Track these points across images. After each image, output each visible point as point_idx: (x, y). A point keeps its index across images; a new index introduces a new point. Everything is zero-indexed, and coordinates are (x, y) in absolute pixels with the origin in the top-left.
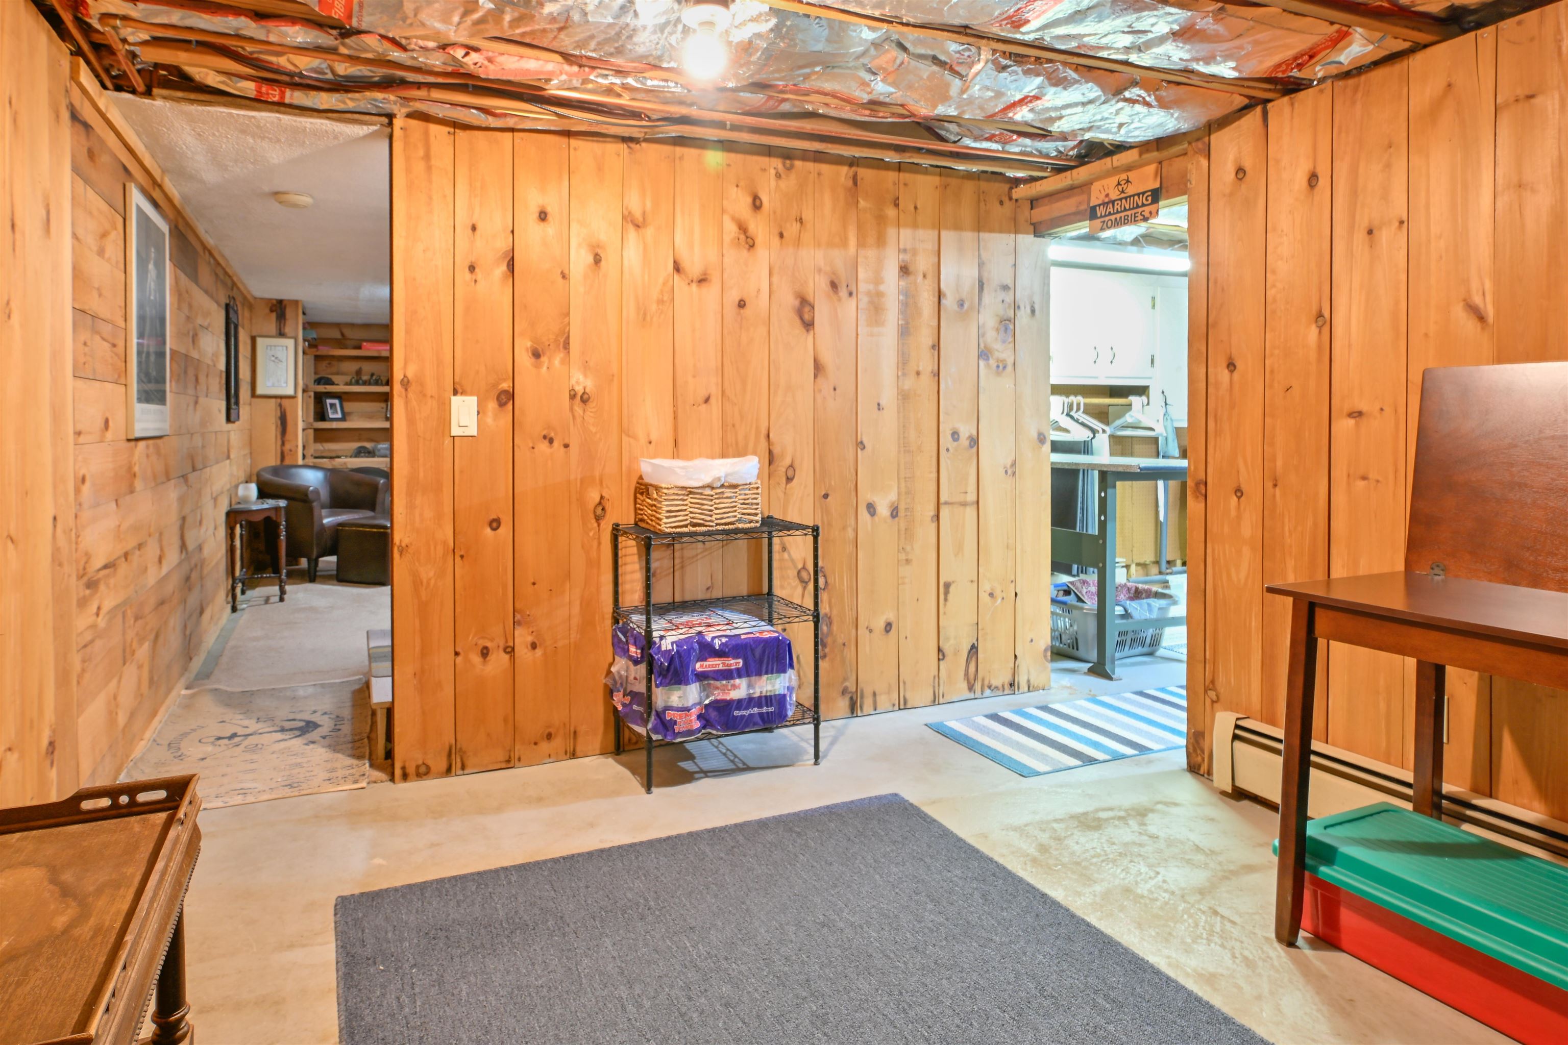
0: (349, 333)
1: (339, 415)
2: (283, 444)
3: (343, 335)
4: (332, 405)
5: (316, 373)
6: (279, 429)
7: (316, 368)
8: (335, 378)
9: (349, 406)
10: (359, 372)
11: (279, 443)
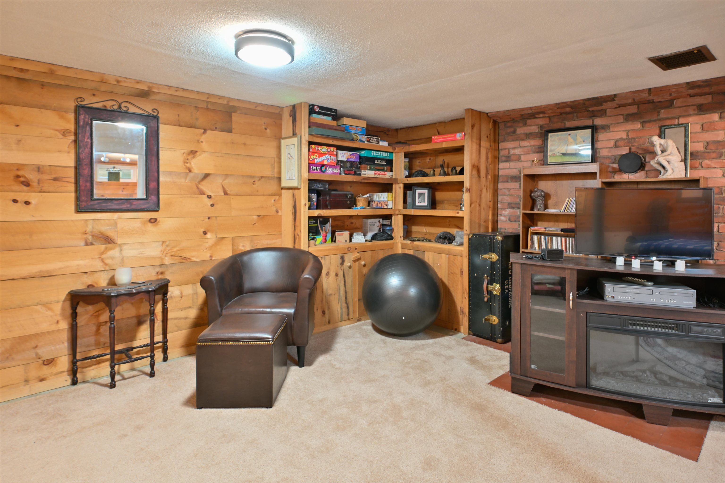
4: (421, 194)
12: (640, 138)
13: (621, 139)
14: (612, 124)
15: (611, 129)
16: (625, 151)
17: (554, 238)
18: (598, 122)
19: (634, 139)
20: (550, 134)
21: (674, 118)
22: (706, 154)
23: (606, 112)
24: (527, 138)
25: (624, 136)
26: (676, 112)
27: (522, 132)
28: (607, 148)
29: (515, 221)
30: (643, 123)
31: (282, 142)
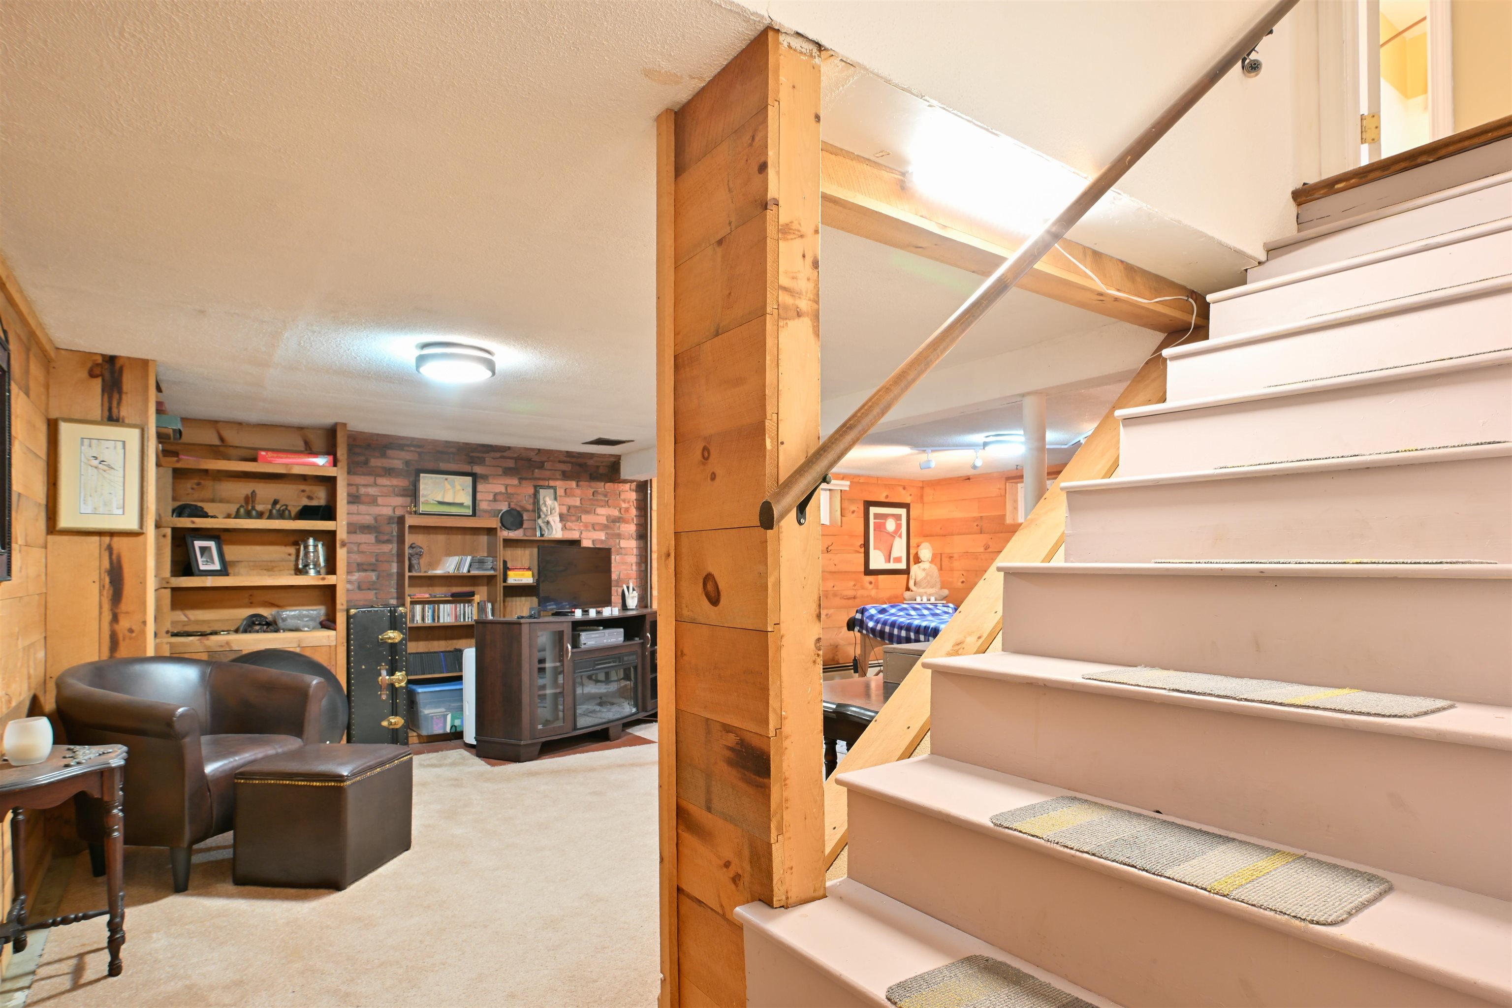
0: (232, 437)
1: (217, 566)
2: (115, 619)
3: (222, 439)
4: (203, 550)
5: (174, 499)
6: (108, 592)
7: (174, 490)
8: (208, 507)
9: (233, 552)
10: (250, 499)
11: (107, 616)
12: (518, 494)
13: (500, 493)
14: (491, 475)
15: (491, 481)
16: (504, 507)
17: (442, 606)
18: (477, 469)
19: (512, 494)
20: (422, 475)
21: (544, 479)
22: (569, 517)
23: (485, 460)
24: (386, 474)
25: (503, 490)
26: (547, 474)
27: (379, 465)
28: (486, 500)
29: (369, 589)
30: (521, 479)
31: (65, 428)
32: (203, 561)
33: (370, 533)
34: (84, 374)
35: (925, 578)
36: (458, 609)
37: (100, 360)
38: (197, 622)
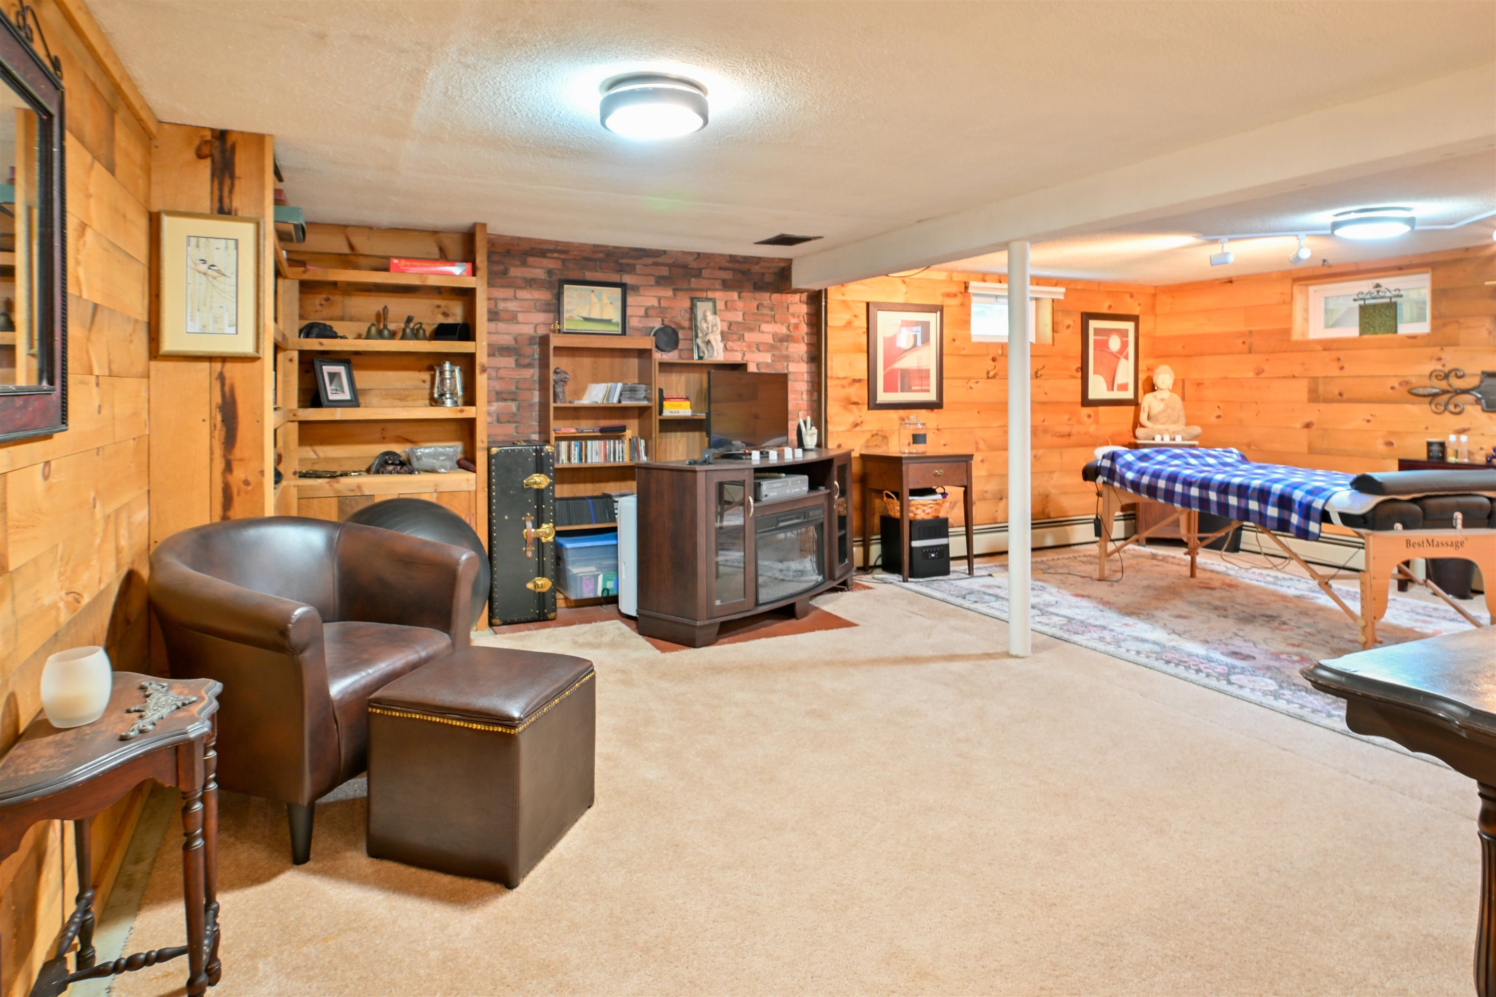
0: (364, 243)
1: (347, 396)
2: (228, 467)
3: (351, 245)
4: (333, 376)
5: (301, 316)
6: (220, 433)
7: (300, 304)
8: (337, 326)
9: (363, 378)
10: (382, 316)
11: (219, 465)
12: (672, 309)
13: (653, 307)
14: (642, 286)
15: (642, 292)
16: (657, 324)
17: (589, 443)
18: (627, 279)
19: (666, 309)
20: (566, 286)
21: (701, 290)
22: (730, 335)
23: (635, 268)
24: (526, 286)
25: (656, 304)
26: (705, 283)
27: (519, 275)
28: (637, 316)
29: (509, 422)
30: (675, 290)
31: (168, 223)
32: (332, 390)
33: (509, 356)
34: (191, 155)
35: (1164, 411)
36: (607, 447)
37: (208, 136)
38: (328, 460)
